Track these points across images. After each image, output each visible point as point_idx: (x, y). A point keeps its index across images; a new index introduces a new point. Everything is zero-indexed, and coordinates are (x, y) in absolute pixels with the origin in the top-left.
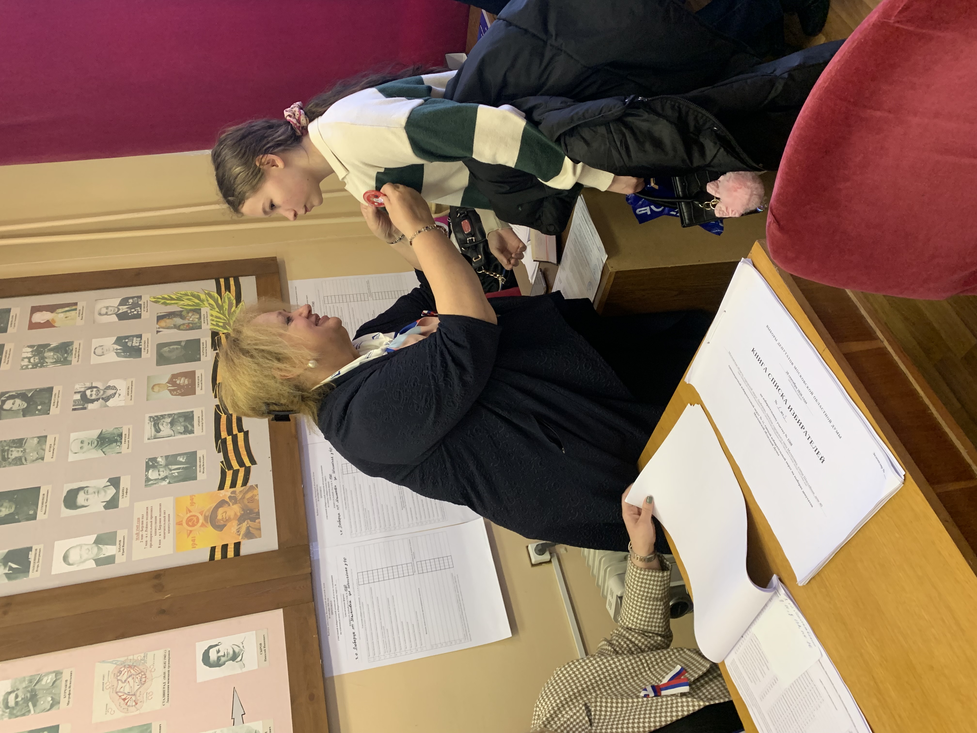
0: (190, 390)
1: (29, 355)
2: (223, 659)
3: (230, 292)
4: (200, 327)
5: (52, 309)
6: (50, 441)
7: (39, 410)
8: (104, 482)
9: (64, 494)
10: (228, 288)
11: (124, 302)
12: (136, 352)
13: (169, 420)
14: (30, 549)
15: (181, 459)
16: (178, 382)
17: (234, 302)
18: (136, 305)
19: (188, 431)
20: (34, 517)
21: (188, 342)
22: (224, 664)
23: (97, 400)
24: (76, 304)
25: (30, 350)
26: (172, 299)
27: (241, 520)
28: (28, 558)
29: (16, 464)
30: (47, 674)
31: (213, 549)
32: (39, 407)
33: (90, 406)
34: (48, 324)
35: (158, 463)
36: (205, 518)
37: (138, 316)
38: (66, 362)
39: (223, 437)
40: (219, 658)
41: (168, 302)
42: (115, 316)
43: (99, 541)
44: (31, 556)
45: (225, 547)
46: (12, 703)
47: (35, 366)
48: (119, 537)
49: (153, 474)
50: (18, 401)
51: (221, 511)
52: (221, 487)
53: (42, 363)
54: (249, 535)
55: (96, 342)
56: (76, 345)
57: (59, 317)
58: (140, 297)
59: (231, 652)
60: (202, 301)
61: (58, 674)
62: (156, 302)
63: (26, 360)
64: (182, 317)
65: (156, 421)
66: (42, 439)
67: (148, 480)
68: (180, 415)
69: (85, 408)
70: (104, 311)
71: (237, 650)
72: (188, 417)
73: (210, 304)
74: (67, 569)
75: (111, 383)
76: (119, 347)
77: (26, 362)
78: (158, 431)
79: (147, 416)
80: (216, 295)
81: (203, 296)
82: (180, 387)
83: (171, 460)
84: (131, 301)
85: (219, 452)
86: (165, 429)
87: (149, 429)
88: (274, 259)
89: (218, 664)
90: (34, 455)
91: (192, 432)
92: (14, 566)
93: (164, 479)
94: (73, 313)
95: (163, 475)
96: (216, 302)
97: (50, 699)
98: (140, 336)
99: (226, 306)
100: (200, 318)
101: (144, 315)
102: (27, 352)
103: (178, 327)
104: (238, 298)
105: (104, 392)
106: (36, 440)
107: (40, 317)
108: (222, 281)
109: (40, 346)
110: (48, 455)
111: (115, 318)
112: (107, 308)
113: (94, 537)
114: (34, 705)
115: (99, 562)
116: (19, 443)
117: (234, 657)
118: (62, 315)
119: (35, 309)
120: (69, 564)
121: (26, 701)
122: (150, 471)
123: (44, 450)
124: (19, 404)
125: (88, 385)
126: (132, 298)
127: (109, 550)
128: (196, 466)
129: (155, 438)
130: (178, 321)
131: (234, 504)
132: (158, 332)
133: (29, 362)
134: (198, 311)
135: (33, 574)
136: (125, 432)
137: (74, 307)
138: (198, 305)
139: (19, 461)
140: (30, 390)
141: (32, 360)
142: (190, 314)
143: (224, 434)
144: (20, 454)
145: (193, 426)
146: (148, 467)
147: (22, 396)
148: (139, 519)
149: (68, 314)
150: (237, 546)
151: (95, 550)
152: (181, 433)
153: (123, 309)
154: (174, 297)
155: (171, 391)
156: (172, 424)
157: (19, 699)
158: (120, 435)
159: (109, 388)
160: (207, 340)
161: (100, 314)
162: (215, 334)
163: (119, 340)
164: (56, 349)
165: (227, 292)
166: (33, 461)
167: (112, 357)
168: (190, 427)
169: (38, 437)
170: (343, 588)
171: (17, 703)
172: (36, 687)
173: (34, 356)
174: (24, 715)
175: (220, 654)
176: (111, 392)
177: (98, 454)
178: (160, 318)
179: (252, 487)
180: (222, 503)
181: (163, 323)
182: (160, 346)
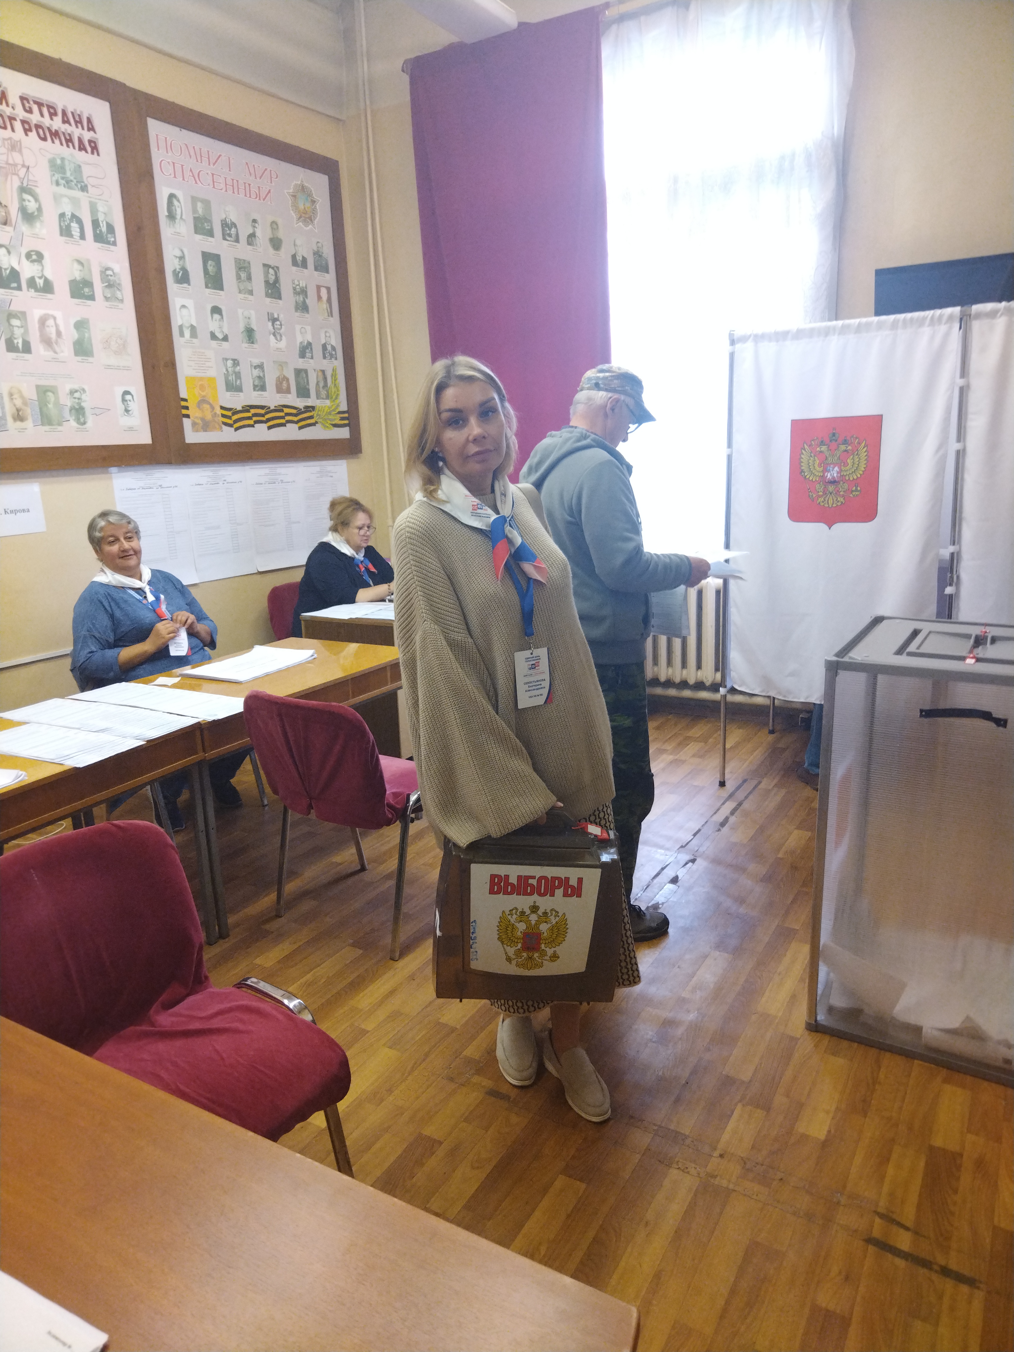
0: (279, 390)
1: (301, 285)
2: (126, 403)
3: (340, 420)
4: (318, 398)
5: (329, 300)
6: (250, 297)
7: (268, 291)
8: (226, 331)
9: (220, 307)
10: (342, 419)
11: (333, 348)
12: (302, 355)
13: (261, 375)
14: (189, 285)
15: (238, 382)
16: (284, 382)
17: (334, 423)
18: (331, 356)
19: (255, 388)
20: (207, 287)
21: (309, 390)
22: (123, 404)
23: (274, 328)
24: (332, 316)
25: (304, 285)
26: (335, 380)
27: (203, 419)
28: (184, 283)
29: (237, 276)
30: (122, 295)
31: (186, 400)
32: (270, 291)
33: (270, 324)
34: (319, 298)
35: (237, 366)
36: (204, 396)
37: (325, 357)
38: (297, 309)
39: (251, 410)
40: (126, 401)
41: (333, 378)
42: (325, 342)
43: (193, 328)
44: (185, 285)
45: (187, 408)
46: (109, 272)
47: (294, 289)
48: (194, 340)
49: (230, 363)
50: (273, 278)
51: (208, 406)
52: (222, 408)
53: (296, 293)
54: (194, 424)
55: (308, 328)
56: (307, 315)
57: (325, 305)
58: (336, 359)
59: (129, 409)
60: (334, 401)
61: (122, 301)
62: (333, 370)
63: (298, 283)
64: (323, 387)
65: (260, 367)
66: (251, 293)
67: (227, 360)
68: (264, 382)
69: (269, 320)
70: (328, 335)
71: (130, 412)
72: (263, 388)
73: (332, 405)
74: (178, 306)
75: (284, 338)
76: (305, 344)
77: (297, 283)
78: (255, 367)
79: (264, 361)
80: (337, 411)
81: (337, 401)
82: (281, 383)
83: (238, 375)
84: (334, 353)
85: (243, 408)
86: (256, 372)
87: (256, 361)
88: (360, 452)
89: (124, 400)
90: (242, 288)
91: (254, 390)
92: (180, 275)
93: (227, 370)
94: (326, 314)
95: (230, 370)
96: (334, 410)
97: (109, 296)
98: (312, 358)
99: (330, 417)
100: (323, 399)
101: (325, 362)
102: (302, 284)
103: (317, 384)
104: (335, 426)
105: (278, 333)
106: (250, 288)
107: (324, 292)
108: (346, 415)
109: (306, 292)
110: (242, 296)
111: (323, 341)
112: (330, 337)
113: (195, 324)
114: (106, 286)
115: (181, 328)
116: (249, 278)
117: (127, 411)
118: (325, 307)
119: (328, 289)
120: (180, 308)
121: (109, 281)
122: (231, 361)
123: (245, 294)
124: (272, 278)
125: (283, 323)
126: (336, 354)
127: (187, 333)
128: (234, 391)
129: (251, 366)
130: (321, 384)
131: (212, 415)
132: (315, 370)
133: (297, 285)
134: (328, 397)
135: (176, 286)
136: (255, 346)
137: (330, 314)
138: (332, 398)
139: (239, 278)
140: (280, 286)
141: (298, 287)
142: (325, 392)
143: (253, 411)
144: (243, 279)
145: (258, 391)
146: (234, 360)
147: (277, 280)
148: (204, 353)
149: (326, 311)
150: (188, 416)
151: (187, 325)
152: (254, 383)
153: (329, 348)
154: (337, 382)
155: (279, 377)
156: (259, 377)
157: (110, 277)
158: (253, 343)
159: (281, 336)
160: (309, 402)
161: (326, 332)
162: (313, 408)
163: (309, 344)
164: (304, 302)
165: (339, 418)
166: (239, 287)
167: (299, 339)
168: (257, 389)
169: (252, 290)
170: (160, 484)
171: (108, 275)
172: (115, 288)
173: (301, 289)
174: (101, 279)
175: (128, 401)
176: (279, 338)
177: (242, 327)
178: (323, 372)
179: (221, 428)
180: (213, 408)
181: (320, 374)
182: (306, 371)
